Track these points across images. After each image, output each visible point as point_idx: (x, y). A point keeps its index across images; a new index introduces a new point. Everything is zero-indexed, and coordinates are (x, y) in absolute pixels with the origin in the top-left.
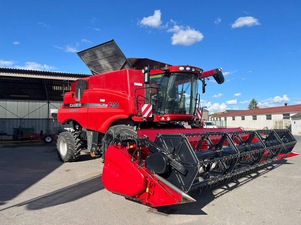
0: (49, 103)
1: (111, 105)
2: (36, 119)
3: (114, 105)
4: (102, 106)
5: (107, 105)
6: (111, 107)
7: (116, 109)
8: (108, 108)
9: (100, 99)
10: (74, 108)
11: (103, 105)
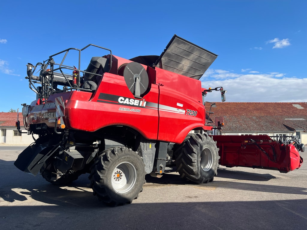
1: (189, 112)
3: (192, 113)
4: (178, 111)
5: (184, 111)
6: (189, 114)
7: (193, 117)
8: (185, 114)
9: (178, 103)
10: (129, 105)
11: (180, 110)
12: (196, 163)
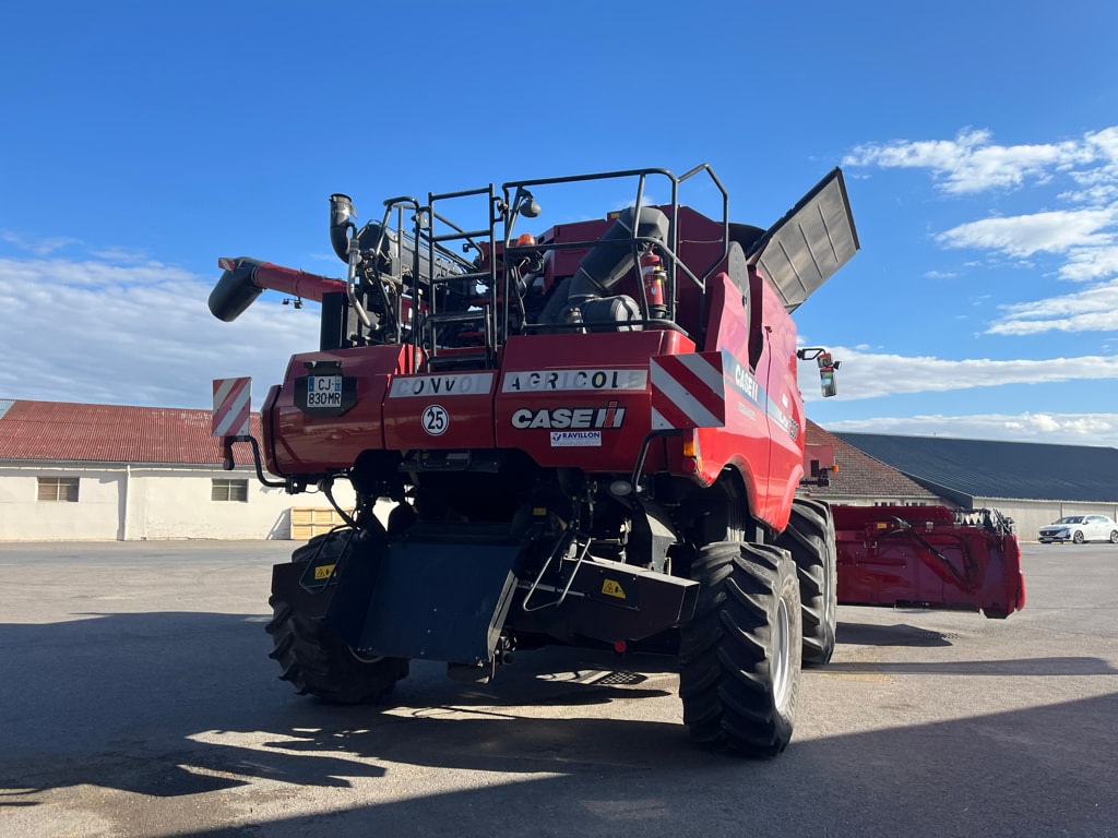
1: (791, 428)
3: (793, 430)
5: (787, 424)
6: (791, 433)
8: (788, 433)
12: (822, 597)
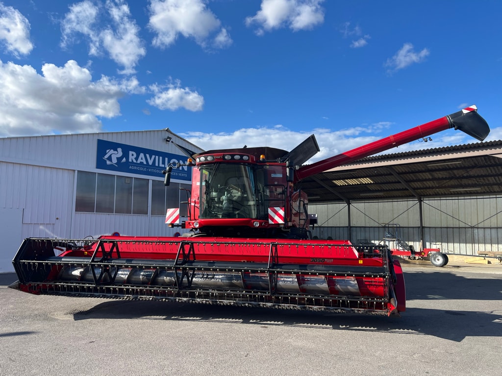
0: (349, 204)
2: (336, 227)
